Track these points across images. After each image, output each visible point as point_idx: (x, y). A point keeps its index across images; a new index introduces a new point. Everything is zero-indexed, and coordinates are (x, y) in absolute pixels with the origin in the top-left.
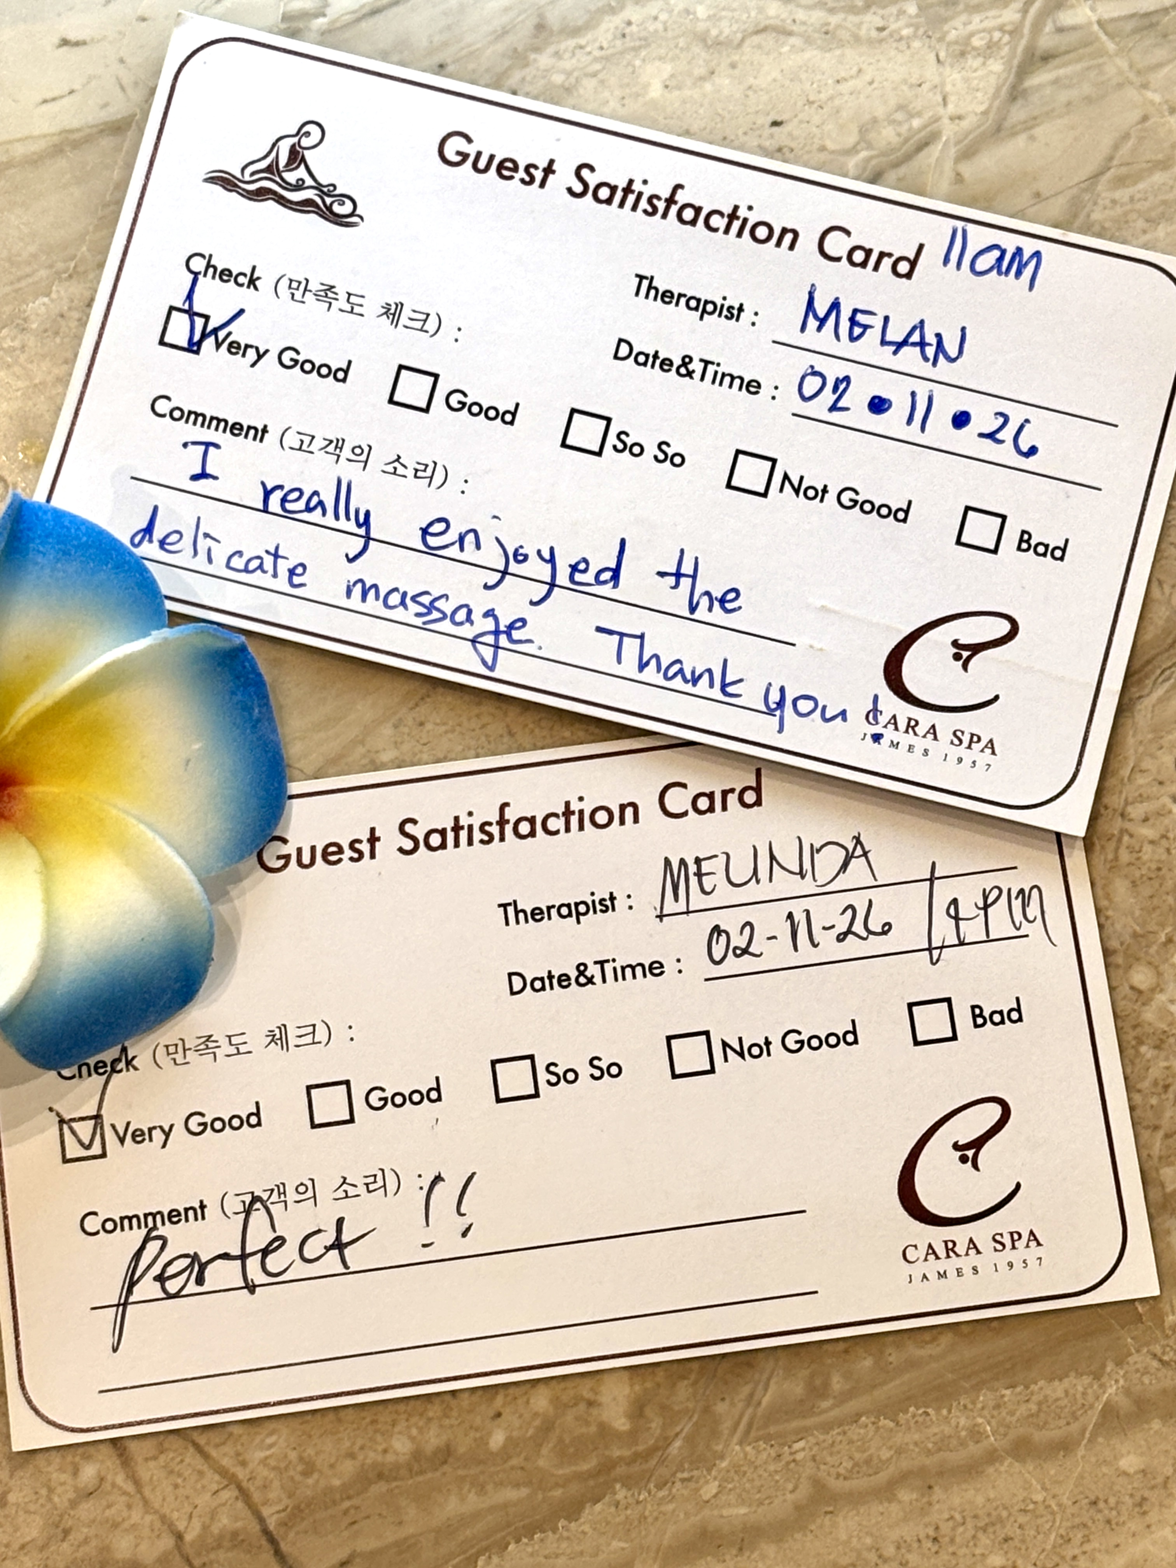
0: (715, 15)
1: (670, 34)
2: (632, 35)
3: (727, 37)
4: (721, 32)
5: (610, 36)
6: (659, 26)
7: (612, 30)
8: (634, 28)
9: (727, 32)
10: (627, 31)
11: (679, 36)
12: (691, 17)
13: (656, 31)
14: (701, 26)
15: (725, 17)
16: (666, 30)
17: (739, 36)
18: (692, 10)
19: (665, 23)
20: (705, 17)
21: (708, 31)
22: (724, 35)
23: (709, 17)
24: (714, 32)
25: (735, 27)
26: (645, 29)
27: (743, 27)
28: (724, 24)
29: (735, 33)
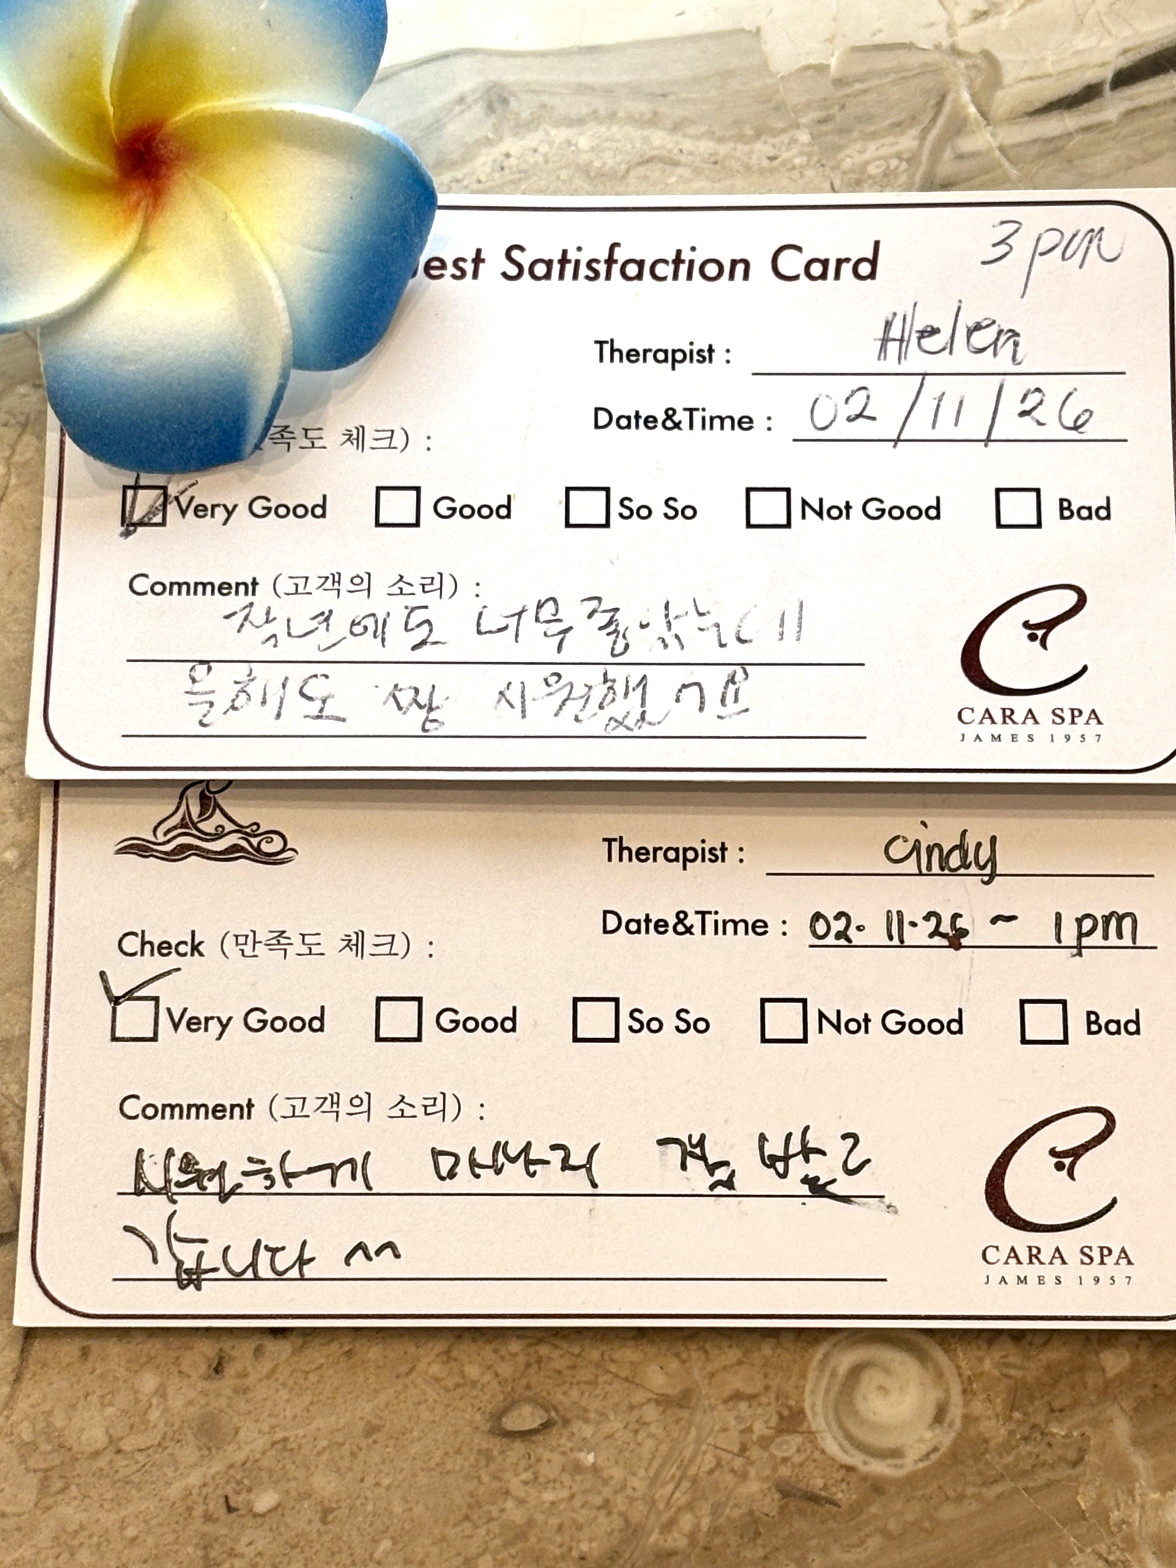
0: (598, 146)
1: (551, 166)
2: (510, 168)
3: (611, 168)
4: (604, 164)
5: (487, 169)
6: (540, 158)
7: (490, 163)
8: (513, 161)
9: (610, 162)
10: (506, 163)
11: (560, 169)
12: (573, 148)
13: (536, 163)
14: (584, 158)
15: (609, 149)
16: (546, 162)
17: (624, 167)
18: (574, 142)
19: (545, 155)
20: (587, 148)
21: (591, 162)
22: (607, 167)
23: (592, 149)
24: (597, 164)
25: (619, 159)
26: (525, 161)
27: (628, 158)
28: (608, 154)
29: (619, 164)
